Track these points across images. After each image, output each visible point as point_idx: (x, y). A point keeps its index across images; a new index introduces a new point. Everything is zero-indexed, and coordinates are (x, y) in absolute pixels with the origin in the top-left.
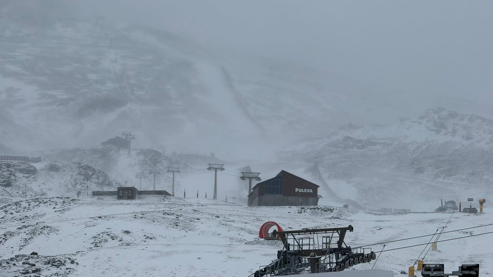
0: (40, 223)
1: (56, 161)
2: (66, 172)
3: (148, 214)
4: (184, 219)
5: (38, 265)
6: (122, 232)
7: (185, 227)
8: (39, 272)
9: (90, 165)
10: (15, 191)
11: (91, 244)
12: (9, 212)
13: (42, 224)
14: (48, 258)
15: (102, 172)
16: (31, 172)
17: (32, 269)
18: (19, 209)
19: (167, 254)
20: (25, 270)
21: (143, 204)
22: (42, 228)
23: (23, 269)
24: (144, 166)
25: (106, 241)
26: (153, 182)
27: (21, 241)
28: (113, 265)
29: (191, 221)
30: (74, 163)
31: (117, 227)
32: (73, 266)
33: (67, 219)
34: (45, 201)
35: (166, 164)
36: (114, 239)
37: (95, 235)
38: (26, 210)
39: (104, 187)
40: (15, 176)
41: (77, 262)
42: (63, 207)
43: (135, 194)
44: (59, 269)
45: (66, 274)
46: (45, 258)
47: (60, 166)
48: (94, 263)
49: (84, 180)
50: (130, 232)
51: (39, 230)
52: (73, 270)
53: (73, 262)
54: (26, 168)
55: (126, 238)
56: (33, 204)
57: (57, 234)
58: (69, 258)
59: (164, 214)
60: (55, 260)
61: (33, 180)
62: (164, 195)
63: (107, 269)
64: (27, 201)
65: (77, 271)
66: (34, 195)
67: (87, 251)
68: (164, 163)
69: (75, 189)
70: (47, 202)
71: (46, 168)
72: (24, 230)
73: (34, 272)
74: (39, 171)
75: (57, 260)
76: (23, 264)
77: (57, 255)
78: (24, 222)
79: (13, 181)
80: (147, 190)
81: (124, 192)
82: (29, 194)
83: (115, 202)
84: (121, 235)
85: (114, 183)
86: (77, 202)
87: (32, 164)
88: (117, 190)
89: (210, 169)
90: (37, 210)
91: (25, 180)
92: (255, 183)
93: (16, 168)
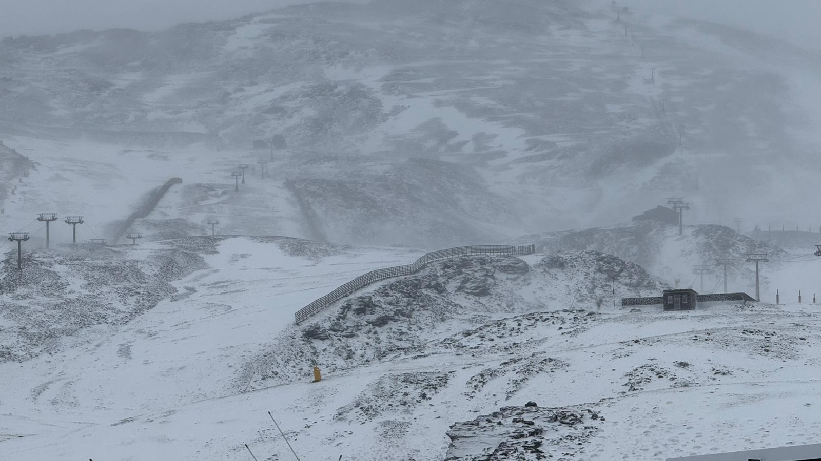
0: (538, 353)
1: (559, 251)
2: (576, 269)
3: (718, 334)
4: (779, 339)
5: (538, 424)
6: (675, 365)
7: (782, 353)
8: (541, 434)
9: (615, 255)
10: (495, 303)
11: (623, 385)
12: (487, 338)
13: (542, 355)
14: (555, 411)
15: (637, 265)
16: (519, 270)
17: (530, 431)
18: (503, 332)
19: (753, 398)
20: (518, 432)
21: (708, 317)
22: (542, 362)
23: (514, 430)
24: (707, 254)
25: (648, 380)
26: (722, 279)
27: (508, 384)
28: (662, 420)
29: (791, 343)
30: (590, 253)
31: (666, 357)
32: (596, 423)
33: (582, 346)
34: (544, 318)
35: (744, 248)
36: (662, 377)
37: (630, 370)
38: (514, 334)
39: (640, 292)
40: (493, 278)
41: (603, 417)
42: (575, 326)
43: (694, 300)
44: (572, 429)
45: (584, 436)
46: (550, 411)
47: (566, 259)
48: (631, 416)
49: (607, 280)
50: (687, 365)
51: (537, 365)
52: (596, 430)
53: (595, 417)
54: (511, 264)
55: (682, 374)
56: (525, 322)
57: (567, 372)
58: (589, 411)
59: (745, 331)
60: (565, 414)
61: (523, 283)
62: (743, 301)
63: (652, 427)
64: (515, 319)
65: (603, 431)
66: (527, 308)
67: (618, 398)
68: (740, 246)
69: (594, 296)
70: (548, 319)
71: (543, 263)
72: (513, 365)
73: (532, 434)
74: (533, 268)
75: (568, 414)
76: (513, 422)
77: (568, 406)
78: (512, 354)
79: (490, 287)
80: (714, 293)
81: (675, 298)
82: (517, 307)
83: (660, 315)
84: (674, 370)
85: (658, 283)
86: (598, 317)
87: (521, 257)
88: (661, 295)
89: (818, 253)
90: (532, 333)
91: (510, 284)
93: (495, 264)
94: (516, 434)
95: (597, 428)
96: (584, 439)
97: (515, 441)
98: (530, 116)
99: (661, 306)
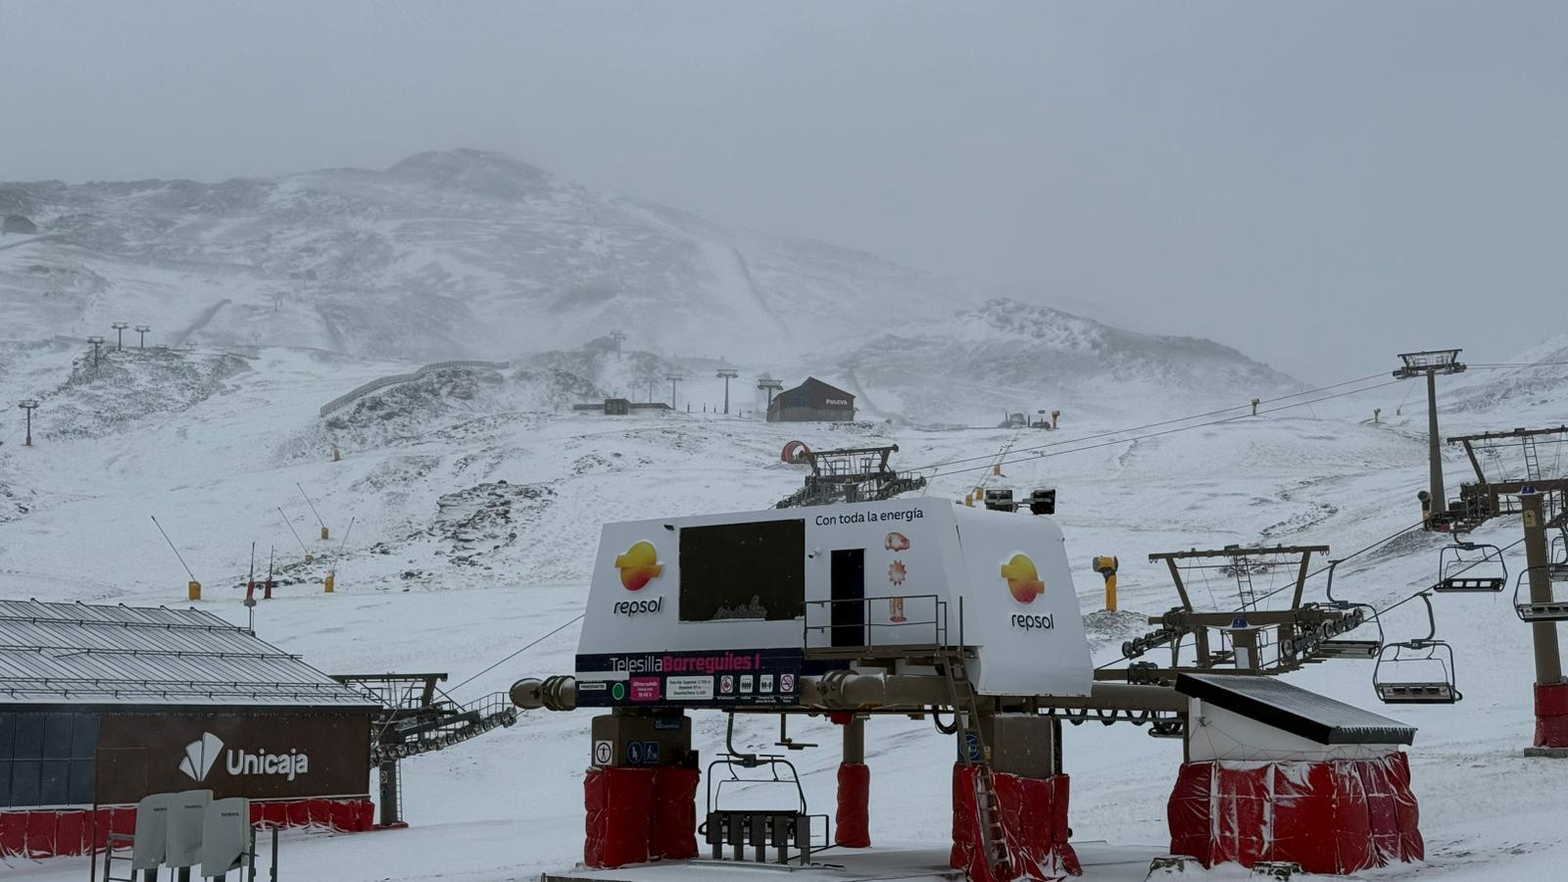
0: (509, 444)
1: (527, 368)
2: (540, 381)
3: (644, 433)
4: (688, 438)
5: (508, 497)
6: (611, 456)
7: (690, 449)
8: (509, 505)
9: (570, 372)
10: (477, 405)
11: (572, 469)
12: (470, 431)
13: (512, 445)
14: (520, 487)
15: (586, 380)
16: (497, 380)
17: (501, 502)
18: (483, 427)
19: (668, 481)
20: (492, 502)
21: (637, 420)
22: (511, 451)
23: (489, 501)
24: (638, 373)
25: (591, 466)
26: (649, 393)
27: (486, 466)
28: (600, 496)
29: (697, 441)
30: (551, 370)
31: (605, 449)
32: (551, 497)
33: (542, 440)
34: (514, 417)
35: (665, 370)
36: (602, 464)
37: (578, 458)
38: (491, 428)
39: (588, 400)
40: (476, 385)
41: (556, 493)
42: (537, 425)
43: (627, 408)
44: (533, 501)
46: (516, 487)
47: (533, 374)
48: (577, 493)
49: (563, 390)
50: (621, 455)
51: (508, 453)
53: (550, 492)
54: (490, 376)
55: (616, 462)
56: (500, 420)
57: (530, 458)
58: (546, 488)
59: (664, 432)
60: (528, 490)
61: (499, 390)
62: (664, 409)
63: (593, 501)
64: (492, 417)
65: (556, 503)
66: (501, 409)
67: (568, 479)
68: (662, 368)
69: (552, 402)
70: (517, 418)
71: (515, 376)
72: (490, 452)
73: (502, 504)
74: (507, 379)
75: (530, 490)
76: (488, 495)
77: (530, 484)
78: (489, 443)
79: (474, 393)
80: (642, 403)
81: (613, 406)
82: (494, 408)
83: (601, 418)
84: (610, 458)
85: (600, 394)
86: (555, 418)
87: (499, 371)
88: (603, 403)
89: (719, 376)
90: (505, 428)
91: (489, 391)
92: (775, 393)
93: (478, 375)
94: (490, 504)
95: (551, 501)
96: (542, 508)
97: (490, 509)
98: (508, 264)
99: (603, 410)
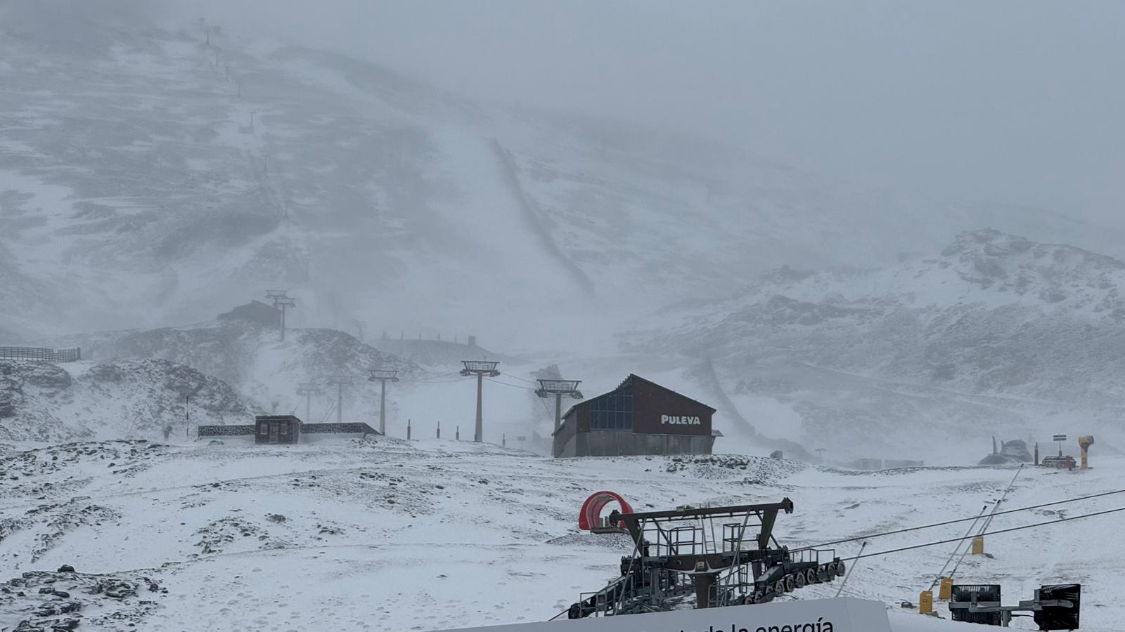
0: (79, 498)
1: (114, 359)
2: (138, 383)
3: (327, 478)
4: (408, 487)
5: (75, 596)
6: (267, 519)
7: (411, 506)
8: (78, 610)
9: (192, 366)
10: (23, 427)
11: (195, 545)
12: (9, 475)
13: (85, 501)
14: (99, 579)
15: (221, 381)
16: (59, 382)
17: (63, 605)
18: (32, 467)
19: (370, 566)
20: (47, 606)
21: (314, 454)
22: (84, 511)
23: (41, 604)
24: (316, 368)
25: (229, 539)
26: (336, 404)
27: (36, 540)
28: (246, 594)
29: (424, 492)
30: (157, 362)
31: (254, 507)
32: (155, 597)
33: (140, 490)
34: (90, 450)
35: (366, 361)
36: (249, 535)
37: (205, 525)
38: (46, 470)
39: (224, 417)
40: (21, 393)
41: (165, 588)
42: (132, 463)
43: (296, 431)
44: (122, 604)
45: (139, 614)
46: (92, 579)
47: (124, 370)
48: (204, 588)
49: (179, 400)
50: (284, 519)
51: (77, 515)
52: (155, 606)
53: (154, 588)
54: (46, 375)
55: (276, 532)
56: (63, 456)
57: (118, 525)
58: (146, 580)
59: (363, 475)
60: (114, 583)
61: (62, 401)
62: (363, 433)
63: (231, 604)
64: (50, 450)
65: (165, 607)
66: (66, 435)
67: (187, 562)
68: (361, 359)
69: (160, 422)
70: (96, 451)
71: (92, 374)
72: (44, 514)
73: (65, 610)
74: (77, 381)
75: (118, 583)
76: (40, 593)
77: (118, 573)
78: (43, 498)
79: (16, 405)
80: (324, 422)
81: (271, 428)
82: (53, 434)
83: (250, 450)
84: (265, 525)
85: (248, 407)
86: (164, 450)
87: (62, 365)
88: (254, 423)
89: (465, 372)
90: (72, 470)
91: (44, 402)
92: (568, 404)
93: (24, 373)
94: (44, 610)
95: (156, 604)
96: (139, 616)
97: (42, 619)
98: (82, 170)
99: (253, 436)
